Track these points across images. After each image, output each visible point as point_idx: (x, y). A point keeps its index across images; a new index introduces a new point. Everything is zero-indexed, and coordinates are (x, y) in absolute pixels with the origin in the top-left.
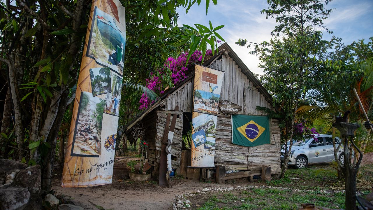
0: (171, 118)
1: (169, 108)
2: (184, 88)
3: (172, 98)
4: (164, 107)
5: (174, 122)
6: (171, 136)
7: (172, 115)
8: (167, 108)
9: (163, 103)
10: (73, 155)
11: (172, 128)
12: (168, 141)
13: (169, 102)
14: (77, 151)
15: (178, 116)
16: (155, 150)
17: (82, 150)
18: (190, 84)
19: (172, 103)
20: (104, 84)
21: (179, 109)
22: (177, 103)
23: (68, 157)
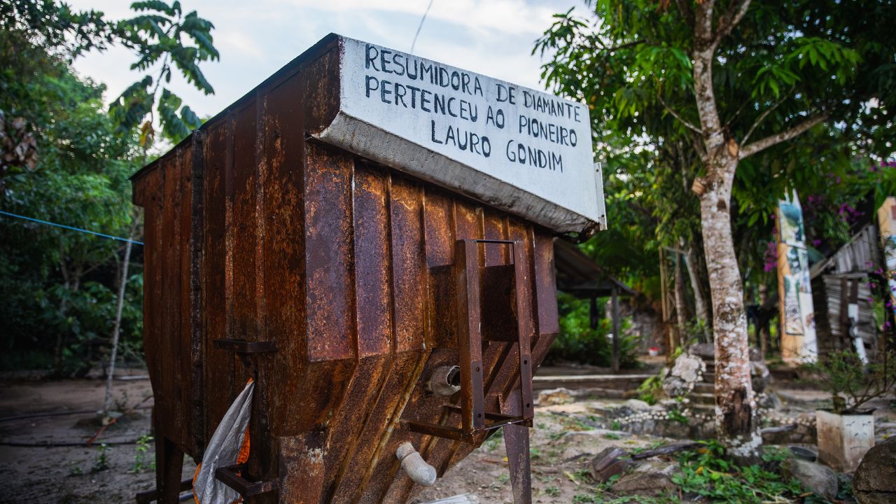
0: (849, 284)
1: (842, 269)
2: (861, 235)
3: (845, 254)
4: (834, 268)
5: (855, 290)
6: (854, 311)
7: (850, 280)
8: (839, 269)
9: (831, 263)
10: (788, 334)
11: (854, 300)
12: (851, 320)
13: (841, 261)
14: (790, 331)
15: (860, 280)
16: (831, 335)
17: (794, 329)
18: (871, 228)
19: (845, 262)
20: (795, 264)
21: (860, 269)
22: (854, 260)
23: (784, 336)
